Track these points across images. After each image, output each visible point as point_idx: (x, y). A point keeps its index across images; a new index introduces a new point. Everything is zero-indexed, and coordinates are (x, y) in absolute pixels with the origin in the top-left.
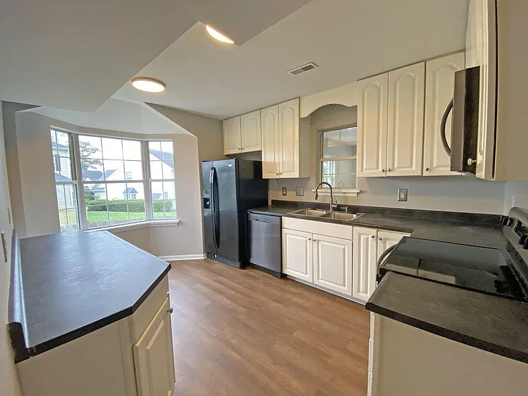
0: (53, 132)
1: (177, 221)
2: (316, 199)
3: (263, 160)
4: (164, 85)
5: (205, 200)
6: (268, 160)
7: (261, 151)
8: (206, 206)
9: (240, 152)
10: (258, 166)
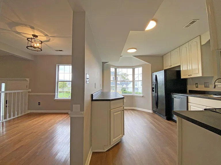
0: (111, 68)
1: (142, 96)
2: (215, 87)
3: (181, 69)
4: (136, 49)
5: (153, 88)
6: (184, 69)
7: (180, 66)
8: (153, 91)
9: (170, 67)
10: (179, 73)
